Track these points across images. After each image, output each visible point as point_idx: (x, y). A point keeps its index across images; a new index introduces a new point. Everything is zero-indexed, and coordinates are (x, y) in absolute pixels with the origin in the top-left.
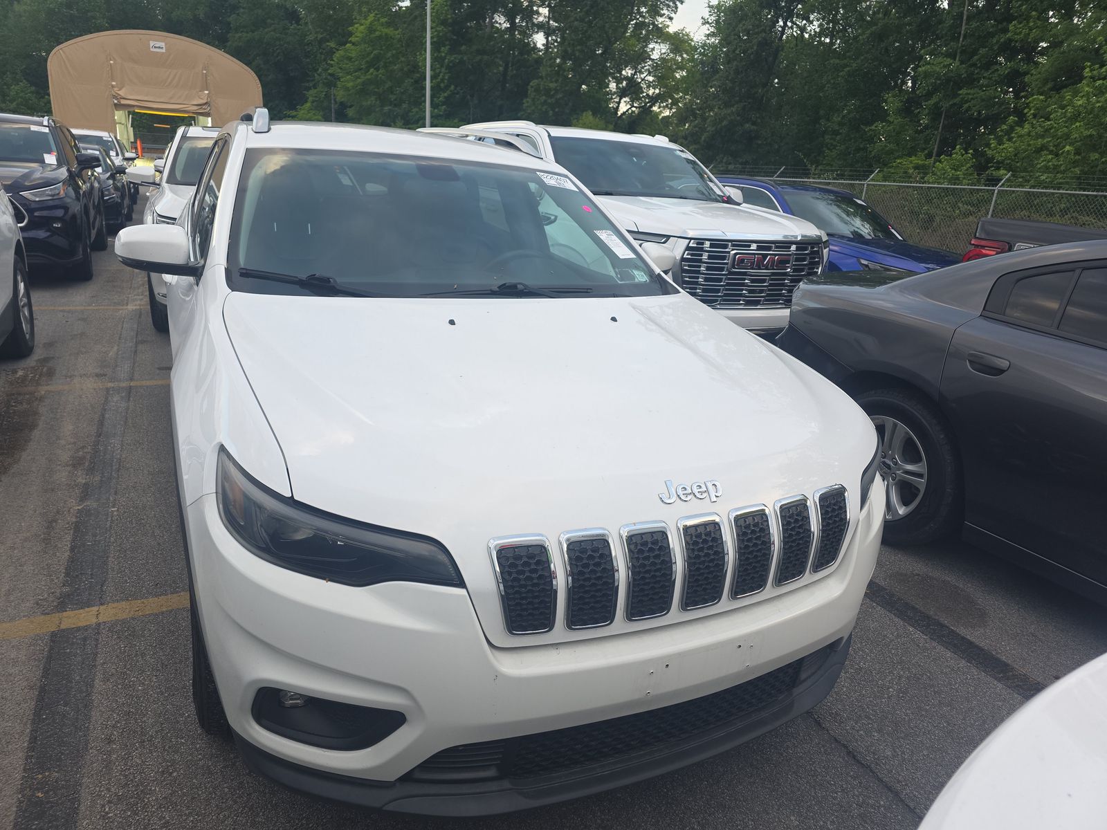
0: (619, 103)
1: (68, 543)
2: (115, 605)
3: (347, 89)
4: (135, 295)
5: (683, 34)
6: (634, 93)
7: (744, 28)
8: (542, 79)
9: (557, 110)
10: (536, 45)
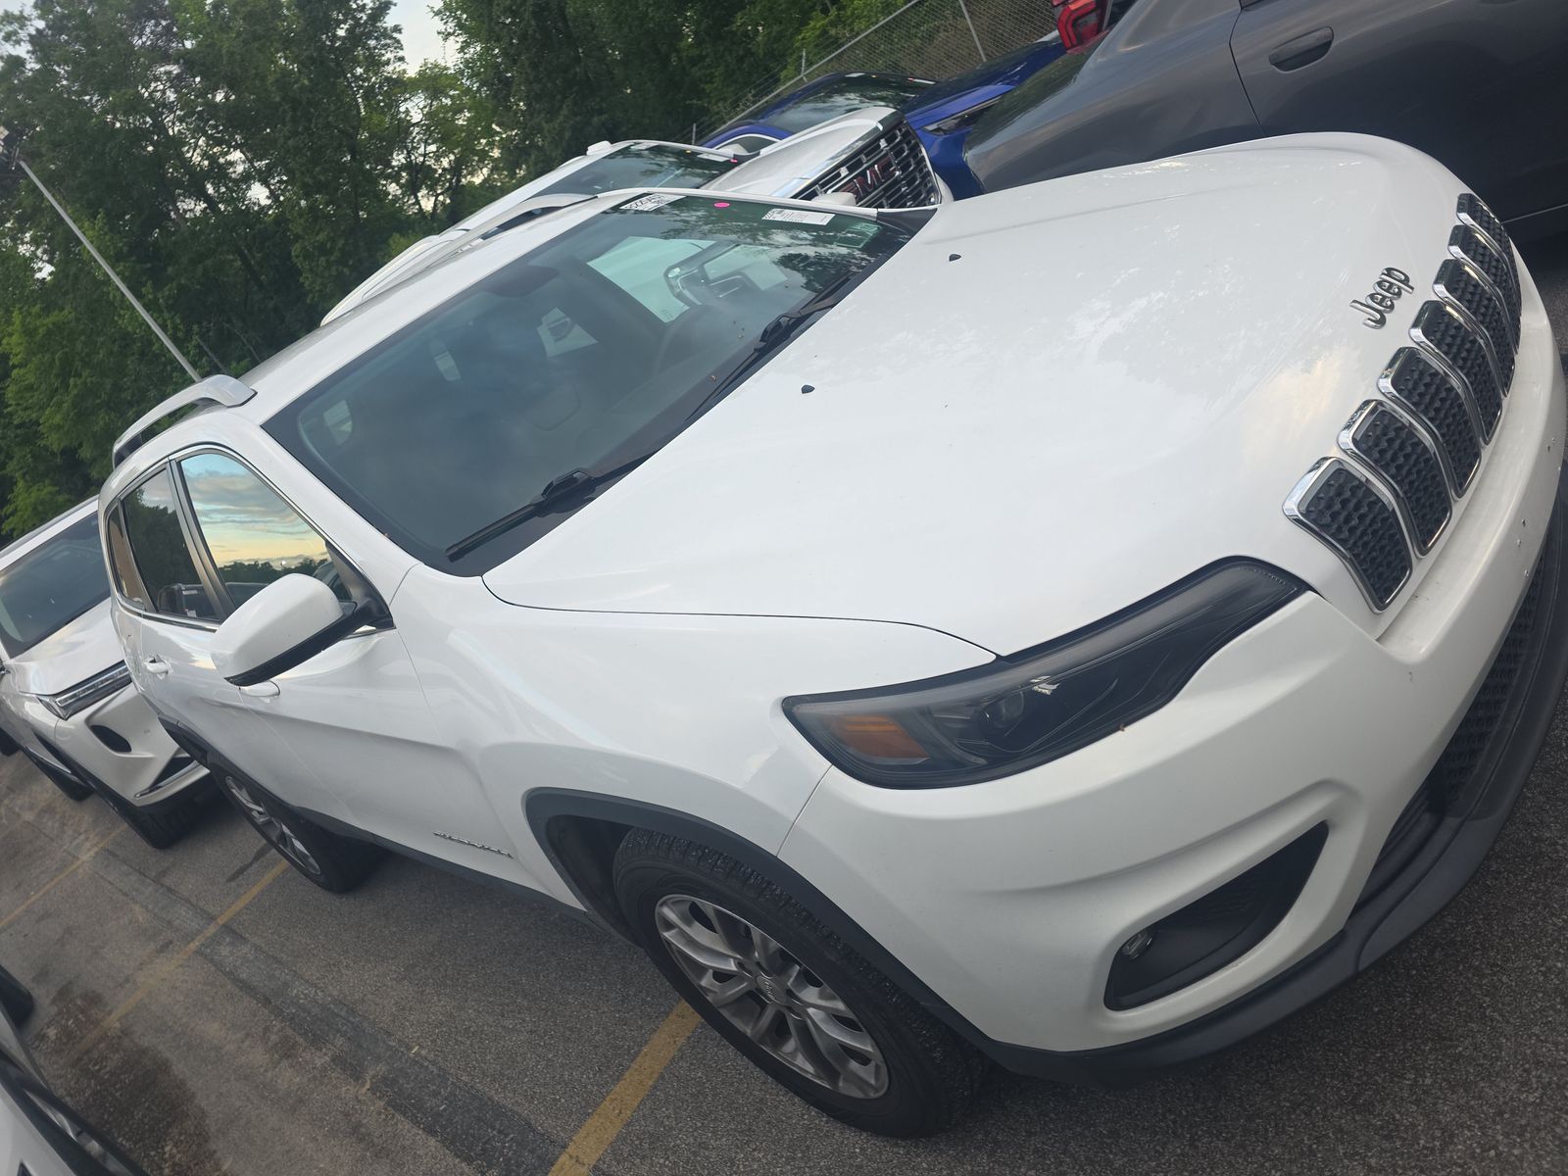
0: (418, 202)
1: (415, 1130)
2: (582, 1133)
3: (58, 427)
4: (71, 843)
5: (430, 69)
6: (425, 178)
7: (502, 9)
8: (303, 238)
9: (351, 263)
10: (259, 205)
